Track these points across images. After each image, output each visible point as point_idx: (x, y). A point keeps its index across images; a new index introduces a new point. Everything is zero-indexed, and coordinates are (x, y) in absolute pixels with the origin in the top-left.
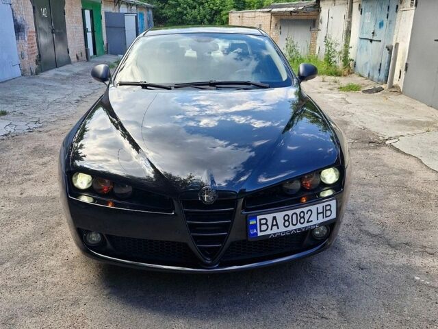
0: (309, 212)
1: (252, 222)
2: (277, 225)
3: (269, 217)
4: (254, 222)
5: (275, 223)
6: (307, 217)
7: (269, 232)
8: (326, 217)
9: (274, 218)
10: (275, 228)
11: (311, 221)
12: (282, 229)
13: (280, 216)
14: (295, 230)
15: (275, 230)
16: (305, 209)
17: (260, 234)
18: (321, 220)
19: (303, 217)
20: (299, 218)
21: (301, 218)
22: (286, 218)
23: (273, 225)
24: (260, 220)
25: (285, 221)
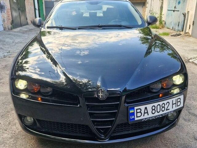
0: (168, 104)
1: (131, 111)
2: (147, 113)
3: (143, 108)
4: (133, 111)
5: (146, 112)
6: (166, 107)
7: (142, 117)
8: (178, 106)
9: (146, 108)
10: (146, 114)
11: (169, 109)
12: (151, 115)
13: (149, 107)
14: (159, 115)
15: (146, 116)
16: (165, 102)
17: (136, 119)
18: (175, 108)
19: (164, 107)
20: (161, 108)
21: (163, 107)
22: (154, 108)
23: (145, 113)
24: (137, 110)
25: (153, 110)
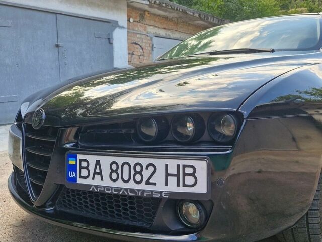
2: (100, 174)
5: (98, 171)
8: (184, 185)
9: (98, 163)
10: (98, 177)
11: (155, 184)
12: (107, 183)
14: (126, 189)
15: (97, 181)
16: (145, 162)
17: (79, 181)
19: (140, 173)
20: (133, 173)
21: (136, 173)
22: (114, 167)
23: (95, 173)
24: (81, 160)
25: (112, 171)
